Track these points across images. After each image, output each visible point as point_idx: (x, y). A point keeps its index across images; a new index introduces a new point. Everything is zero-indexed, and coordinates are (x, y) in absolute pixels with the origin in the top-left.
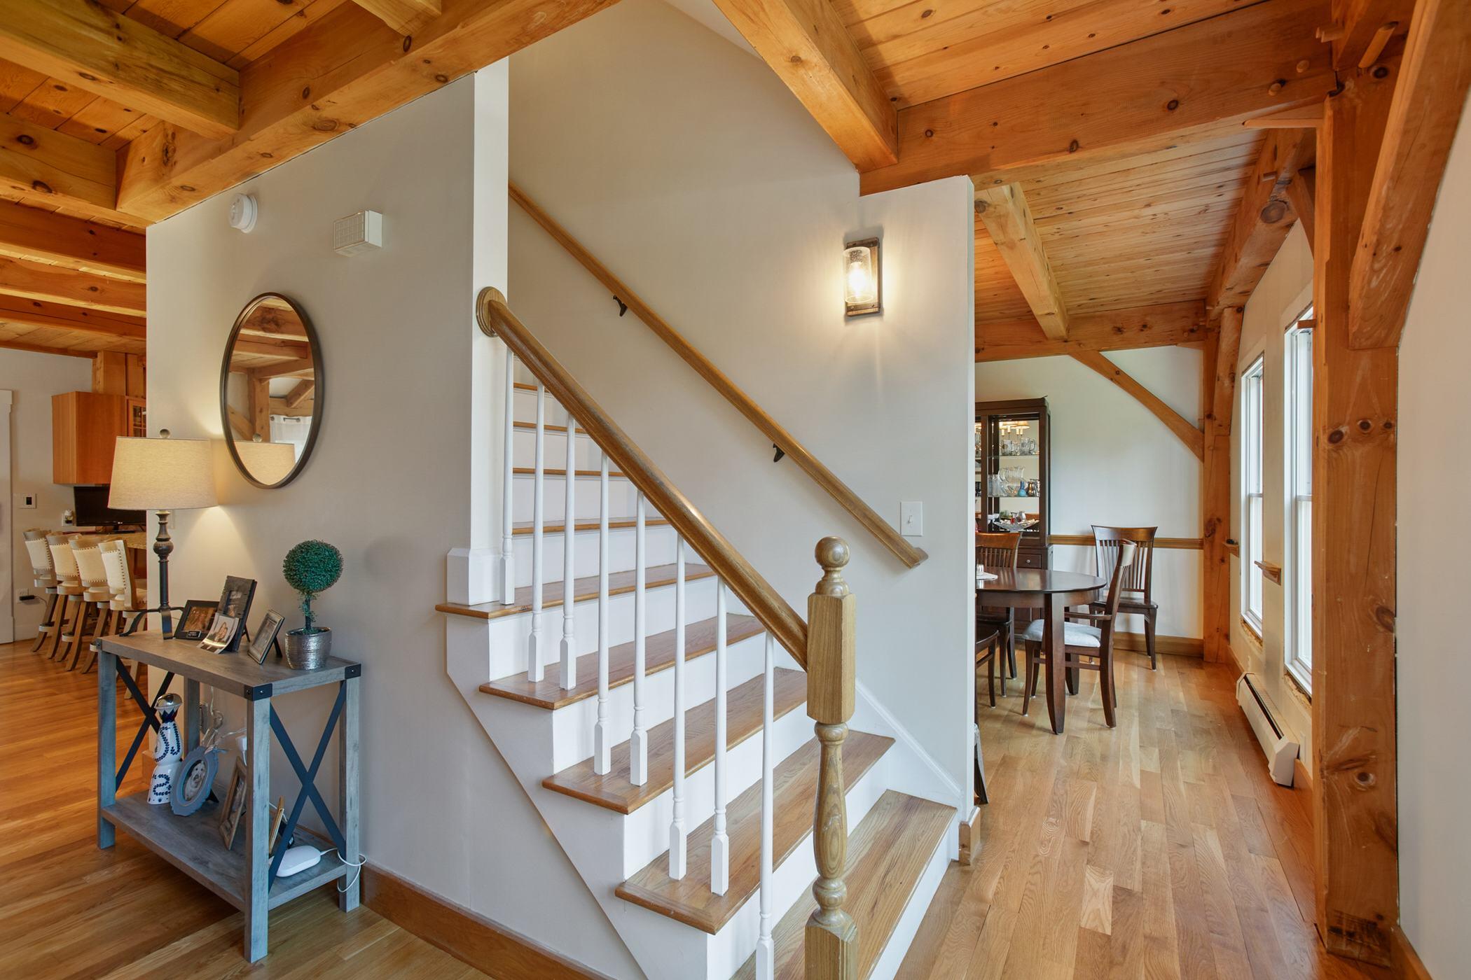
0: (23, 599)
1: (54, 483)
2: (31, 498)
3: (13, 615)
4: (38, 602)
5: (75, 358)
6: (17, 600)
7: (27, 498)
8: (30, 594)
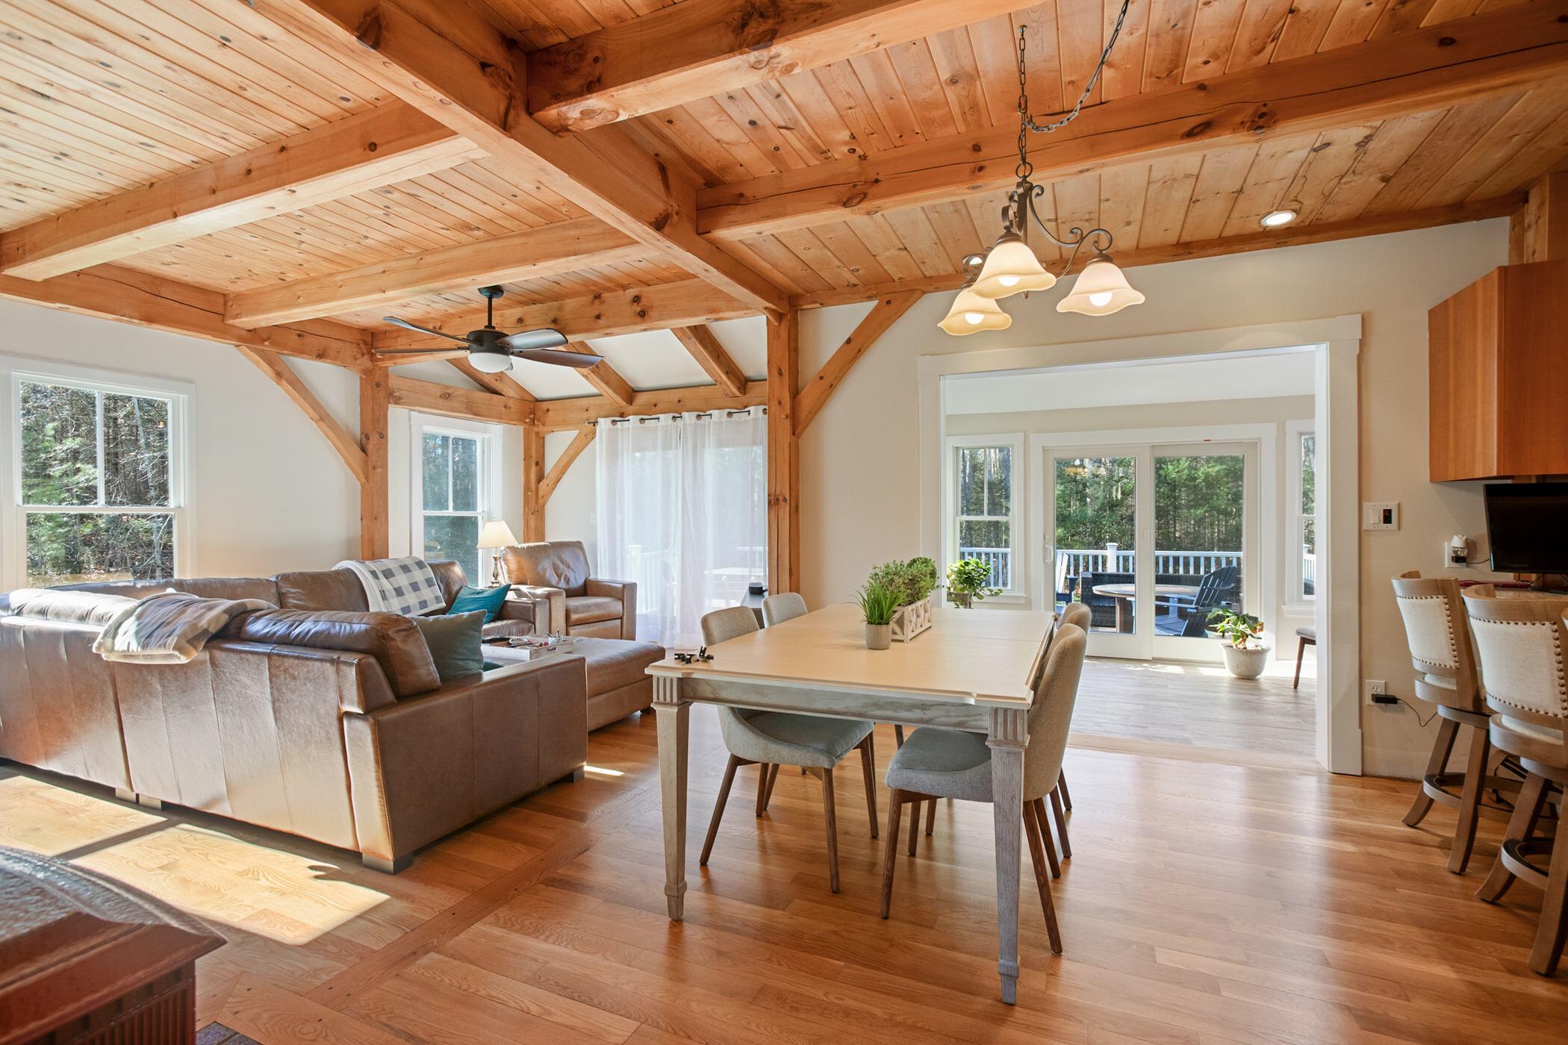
0: (1378, 699)
1: (1431, 481)
2: (1390, 511)
3: (1361, 726)
4: (1403, 711)
5: (1475, 222)
6: (1368, 700)
7: (1384, 511)
8: (1391, 693)
